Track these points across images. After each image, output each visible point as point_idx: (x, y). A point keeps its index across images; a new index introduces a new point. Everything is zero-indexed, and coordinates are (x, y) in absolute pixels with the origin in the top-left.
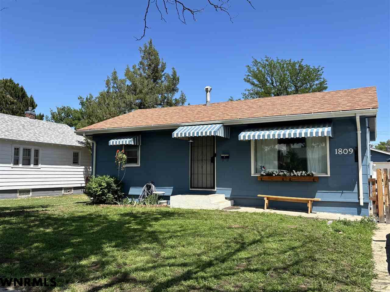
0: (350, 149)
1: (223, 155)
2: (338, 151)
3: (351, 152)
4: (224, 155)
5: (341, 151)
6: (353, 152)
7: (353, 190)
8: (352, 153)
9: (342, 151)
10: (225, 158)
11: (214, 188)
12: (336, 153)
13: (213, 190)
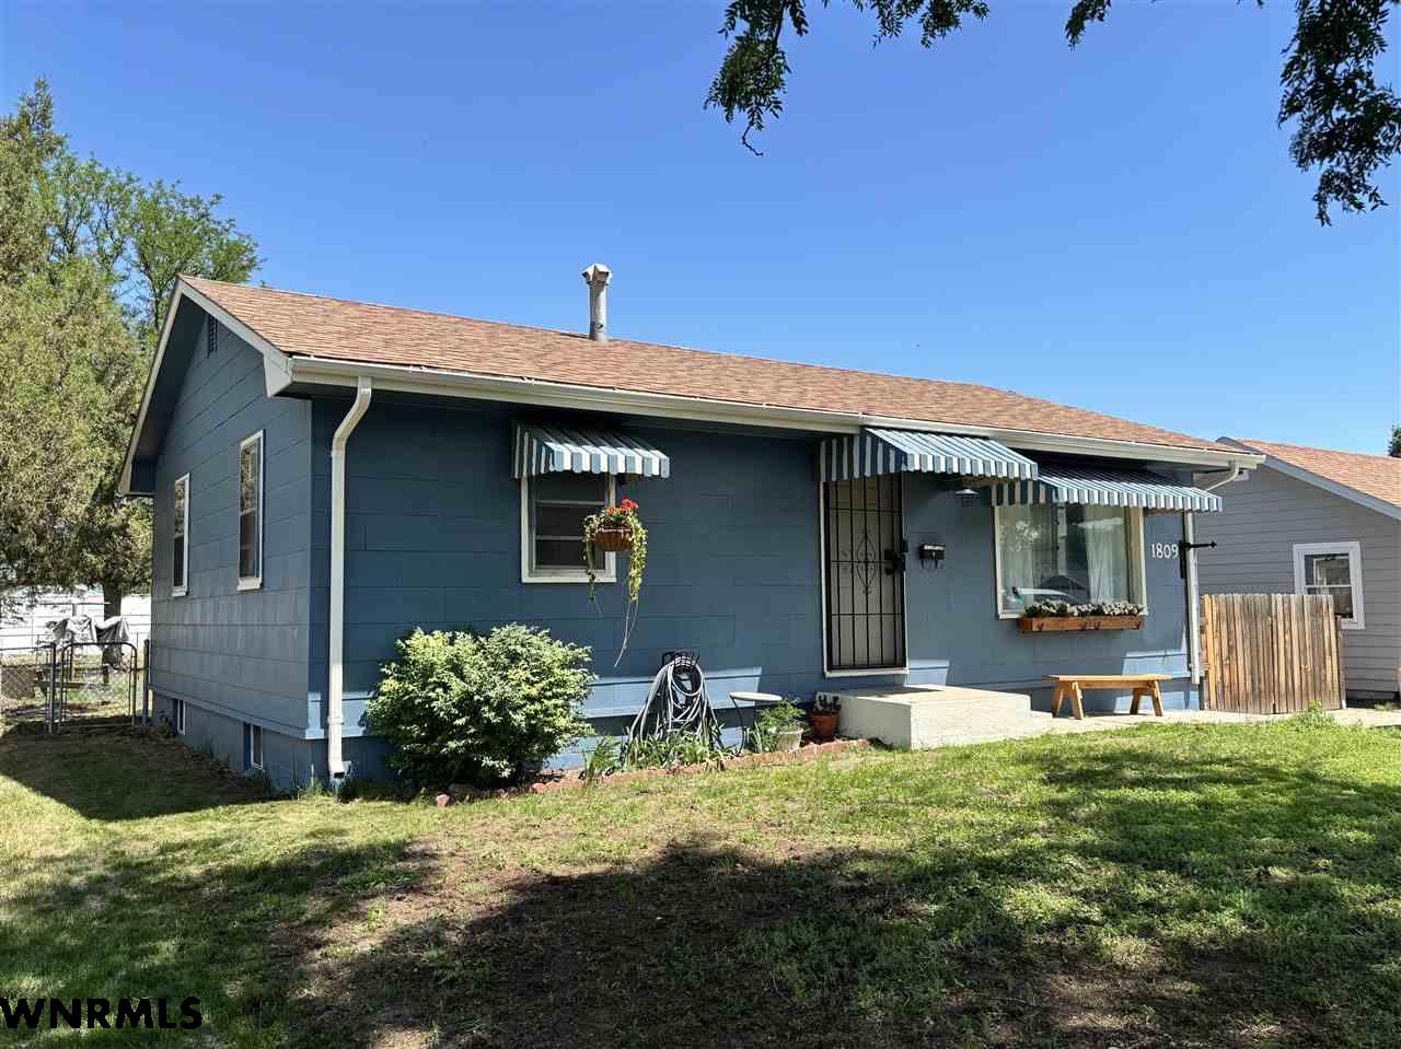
0: (1174, 545)
1: (929, 548)
2: (1156, 550)
3: (1175, 553)
5: (1160, 551)
6: (1177, 556)
7: (1179, 646)
9: (1163, 550)
10: (935, 557)
11: (903, 665)
12: (1154, 556)
13: (902, 672)
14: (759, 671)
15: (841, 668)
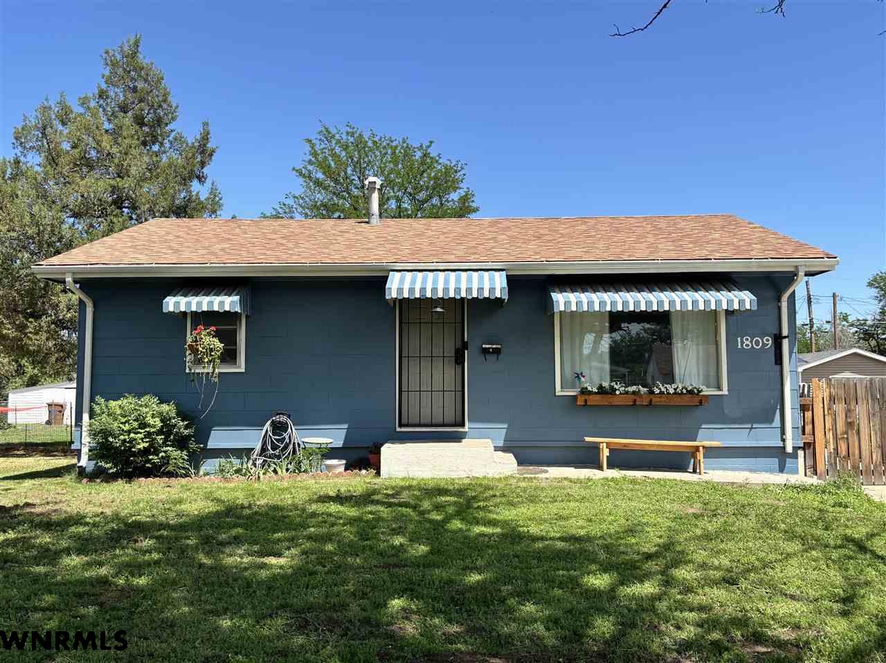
0: (767, 338)
1: (487, 346)
2: (742, 343)
3: (768, 344)
4: (490, 346)
5: (748, 342)
6: (771, 346)
7: (772, 421)
8: (769, 346)
9: (751, 342)
10: (492, 353)
11: (463, 425)
12: (739, 347)
13: (461, 430)
14: (346, 426)
15: (408, 425)
